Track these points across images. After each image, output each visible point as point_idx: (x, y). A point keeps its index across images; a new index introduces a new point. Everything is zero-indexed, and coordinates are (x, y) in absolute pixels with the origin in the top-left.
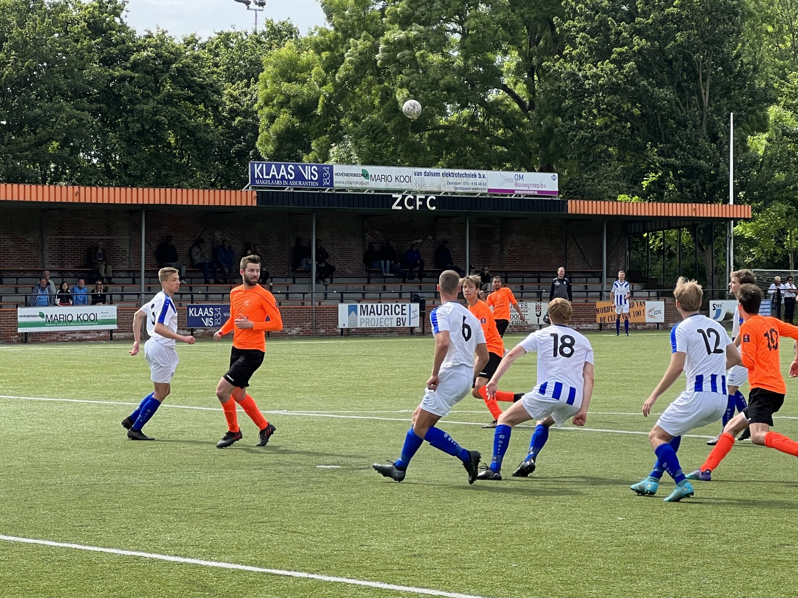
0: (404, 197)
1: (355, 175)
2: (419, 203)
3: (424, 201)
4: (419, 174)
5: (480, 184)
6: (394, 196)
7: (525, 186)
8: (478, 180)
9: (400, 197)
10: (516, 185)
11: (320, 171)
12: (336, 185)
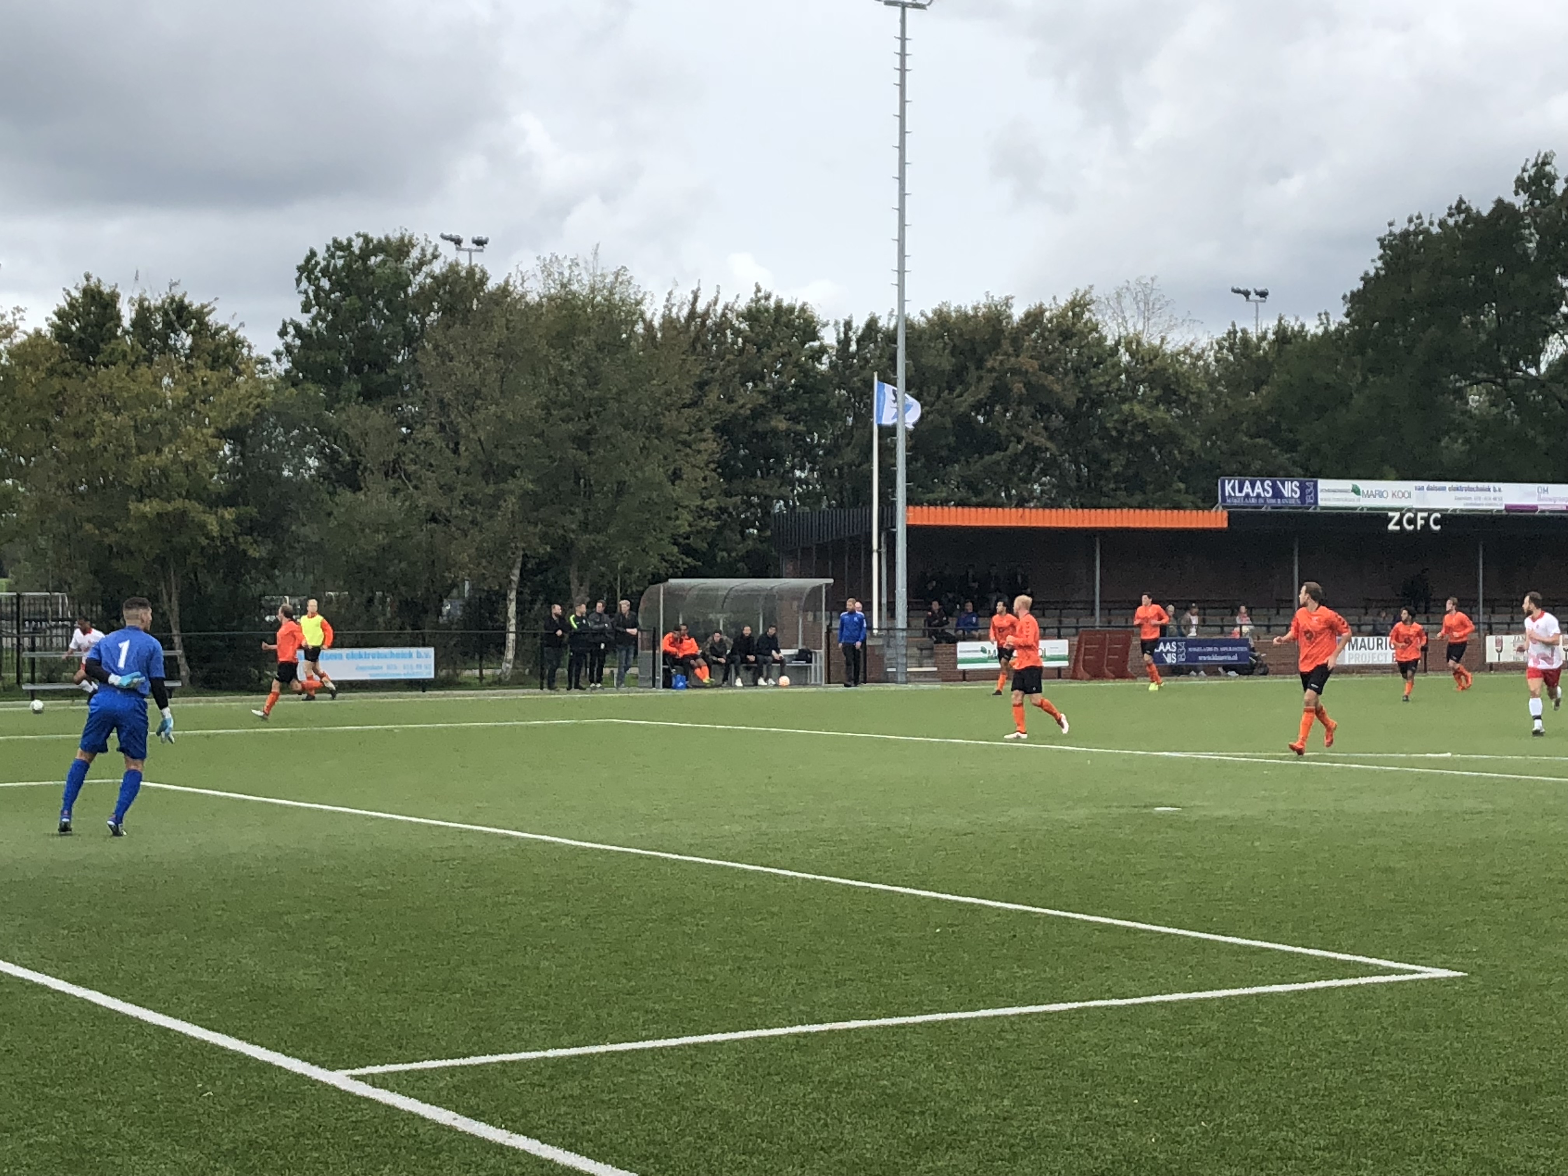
0: (1402, 516)
1: (1346, 491)
3: (1427, 520)
4: (1421, 489)
5: (1495, 499)
6: (1391, 514)
7: (1550, 500)
8: (1492, 494)
9: (1397, 515)
10: (1540, 499)
11: (1302, 488)
12: (1321, 503)
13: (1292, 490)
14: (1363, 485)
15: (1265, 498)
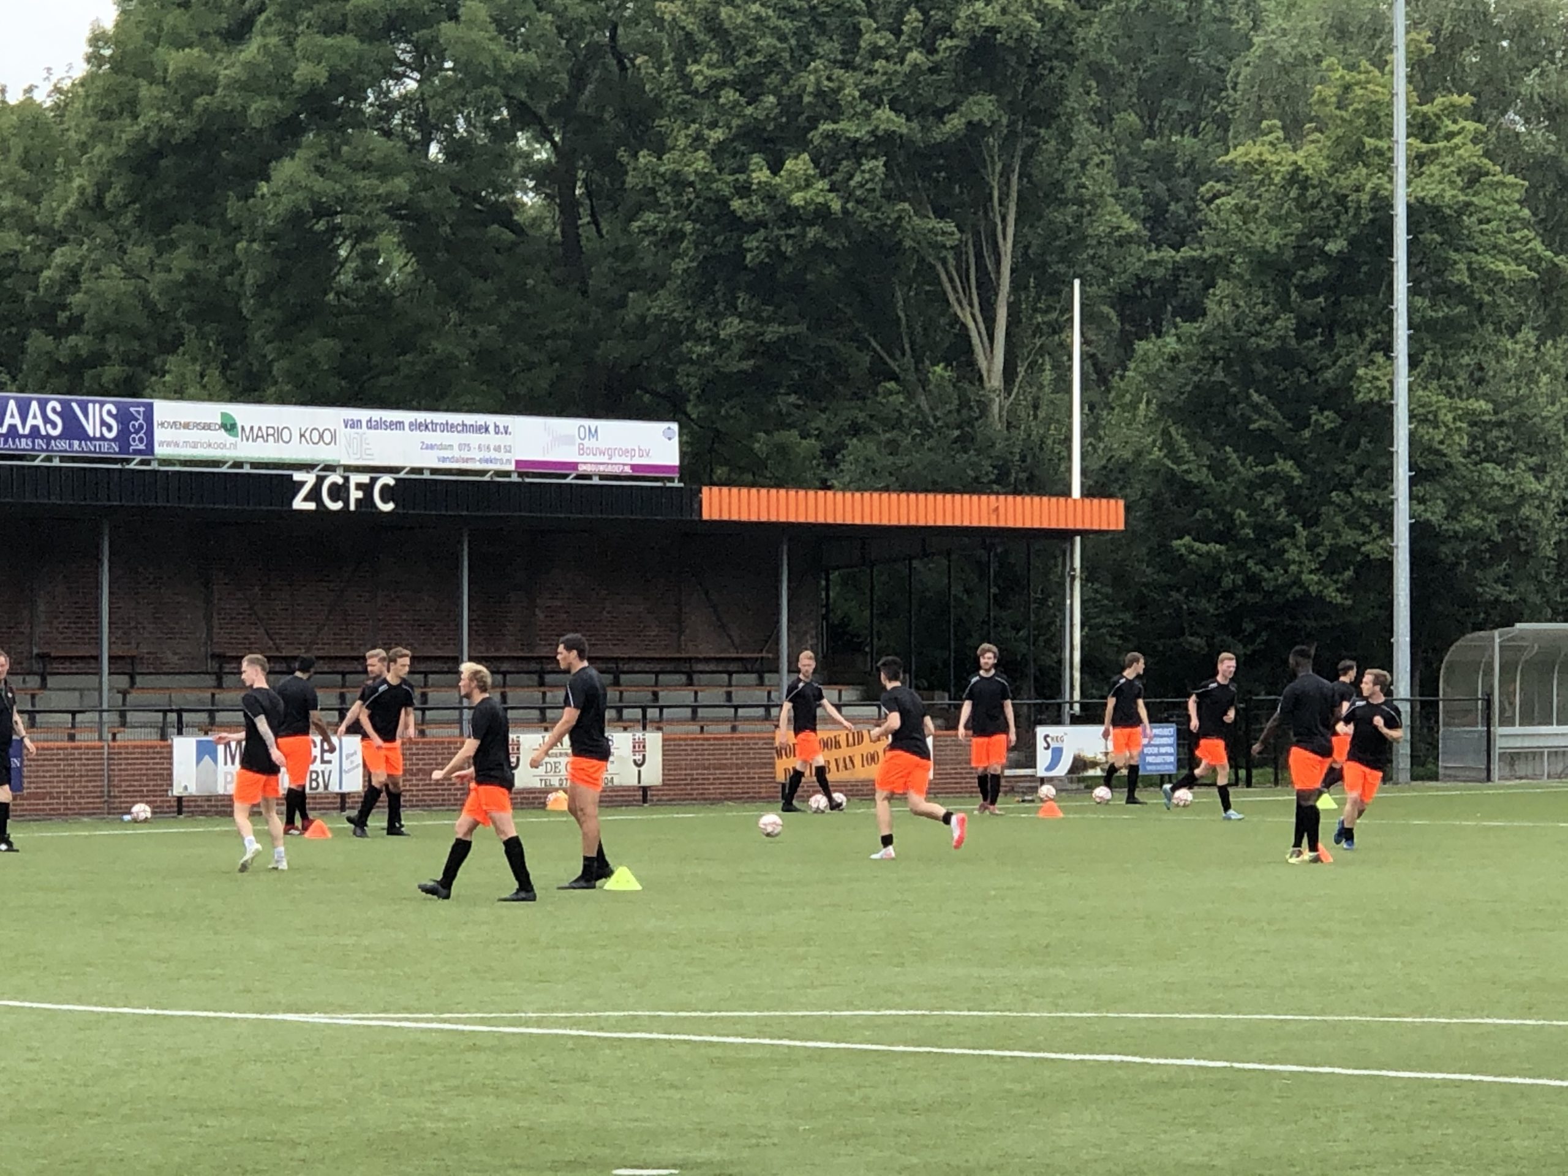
0: (320, 480)
1: (207, 427)
2: (355, 495)
3: (367, 489)
4: (354, 424)
5: (498, 449)
6: (298, 476)
7: (603, 453)
8: (491, 439)
9: (310, 479)
10: (582, 450)
11: (124, 417)
12: (160, 451)
13: (103, 423)
14: (244, 413)
15: (48, 438)
